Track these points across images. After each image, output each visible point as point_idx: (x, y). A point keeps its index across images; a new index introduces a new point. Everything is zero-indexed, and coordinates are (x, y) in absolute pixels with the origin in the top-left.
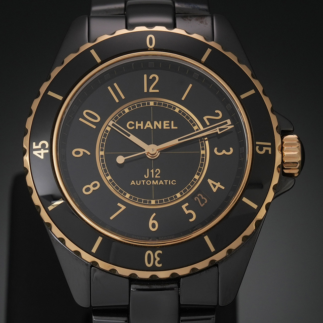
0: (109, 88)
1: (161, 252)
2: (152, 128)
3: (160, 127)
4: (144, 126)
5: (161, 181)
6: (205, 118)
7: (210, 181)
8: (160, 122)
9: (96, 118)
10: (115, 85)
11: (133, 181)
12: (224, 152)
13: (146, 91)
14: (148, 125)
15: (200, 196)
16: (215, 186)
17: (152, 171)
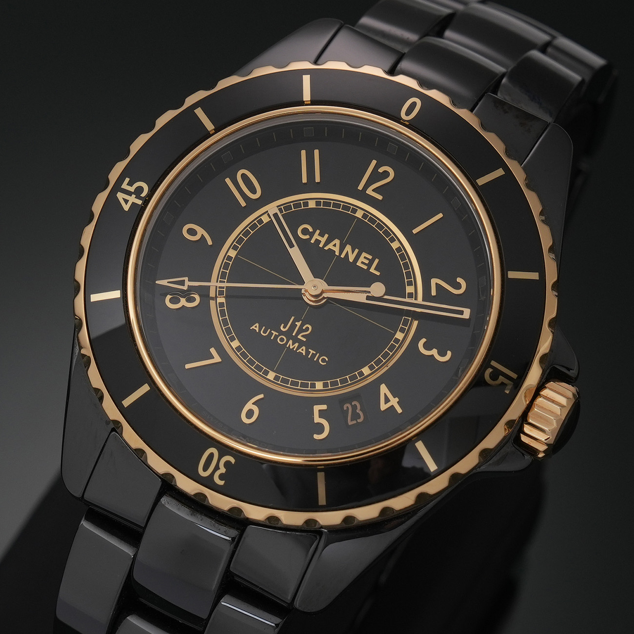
0: (303, 153)
1: (233, 460)
3: (351, 260)
4: (326, 244)
5: (304, 348)
6: (434, 281)
7: (384, 389)
8: (357, 251)
9: (254, 191)
10: (316, 152)
11: (257, 325)
12: (434, 352)
13: (360, 187)
14: (335, 245)
15: (355, 405)
16: (387, 400)
17: (298, 324)
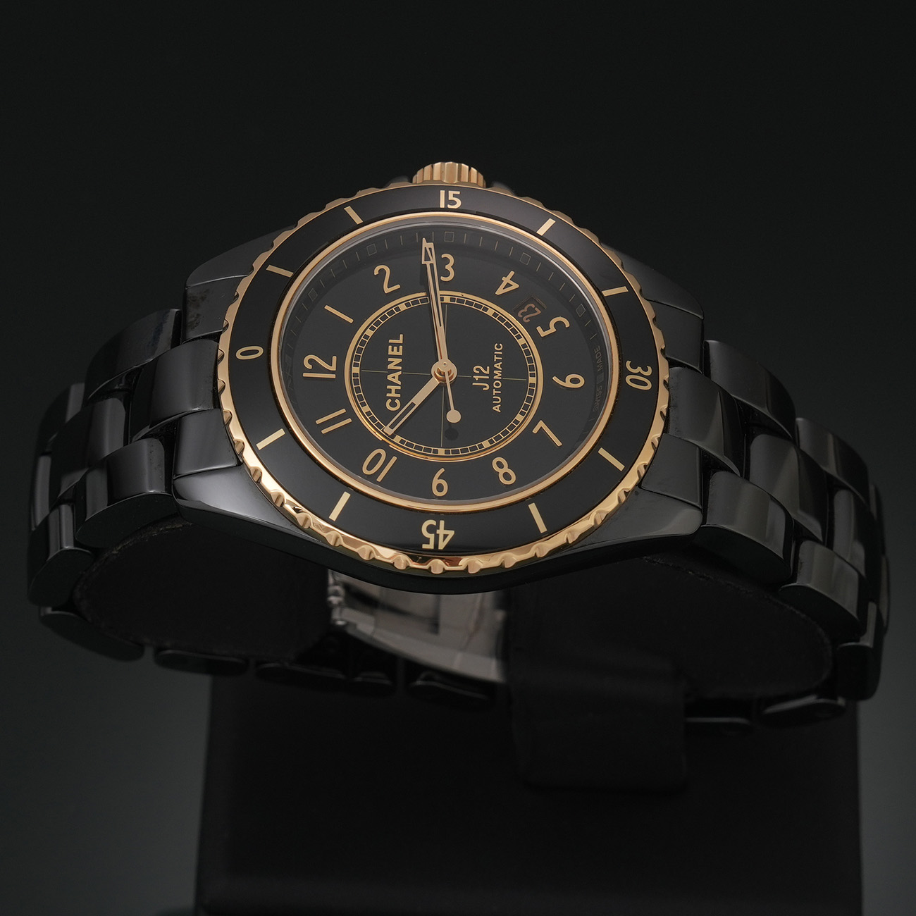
0: (324, 432)
1: (629, 362)
2: (400, 373)
3: (400, 360)
4: (396, 384)
5: (495, 366)
6: (387, 290)
7: (500, 291)
8: (390, 359)
9: (379, 455)
10: (318, 422)
11: (494, 408)
12: (449, 267)
13: (333, 376)
14: (394, 377)
15: (521, 314)
16: (508, 285)
17: (476, 378)
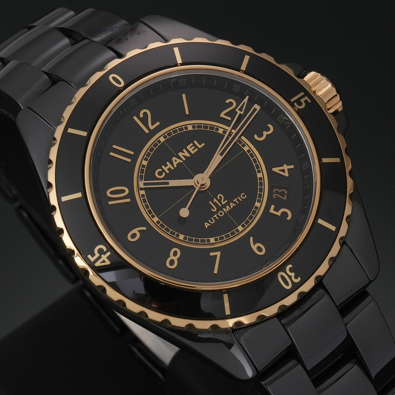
0: (111, 154)
1: (290, 266)
2: (181, 161)
3: (189, 155)
4: (173, 165)
5: (231, 203)
6: (222, 115)
7: (276, 170)
8: (184, 150)
9: (123, 191)
10: (114, 146)
11: (206, 223)
12: (265, 133)
13: (147, 132)
14: (176, 161)
15: (276, 191)
16: (283, 171)
17: (215, 200)
